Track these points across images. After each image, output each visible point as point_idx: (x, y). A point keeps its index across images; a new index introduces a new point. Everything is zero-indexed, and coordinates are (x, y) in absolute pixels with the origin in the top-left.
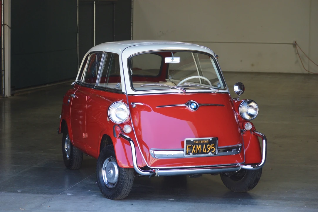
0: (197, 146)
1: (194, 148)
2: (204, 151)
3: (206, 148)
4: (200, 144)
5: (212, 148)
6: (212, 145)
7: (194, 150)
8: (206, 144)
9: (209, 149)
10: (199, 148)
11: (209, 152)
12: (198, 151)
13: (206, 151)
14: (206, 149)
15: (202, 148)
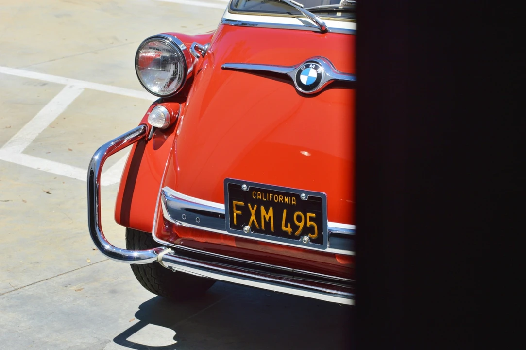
0: (263, 208)
1: (253, 212)
2: (284, 229)
3: (289, 219)
4: (272, 203)
5: (309, 223)
6: (309, 215)
7: (253, 218)
8: (291, 209)
9: (301, 225)
10: (268, 214)
11: (303, 233)
12: (267, 224)
13: (289, 230)
14: (289, 224)
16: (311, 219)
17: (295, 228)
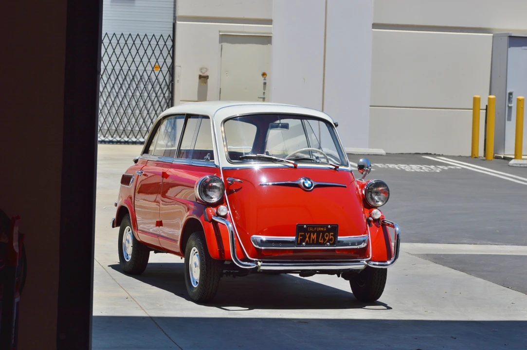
0: (312, 234)
1: (307, 236)
2: (320, 241)
3: (323, 236)
4: (316, 231)
5: (330, 237)
7: (307, 239)
8: (324, 232)
9: (327, 238)
10: (314, 236)
11: (327, 242)
12: (313, 240)
13: (322, 242)
14: (322, 239)
15: (318, 237)
16: (332, 235)
17: (325, 240)
